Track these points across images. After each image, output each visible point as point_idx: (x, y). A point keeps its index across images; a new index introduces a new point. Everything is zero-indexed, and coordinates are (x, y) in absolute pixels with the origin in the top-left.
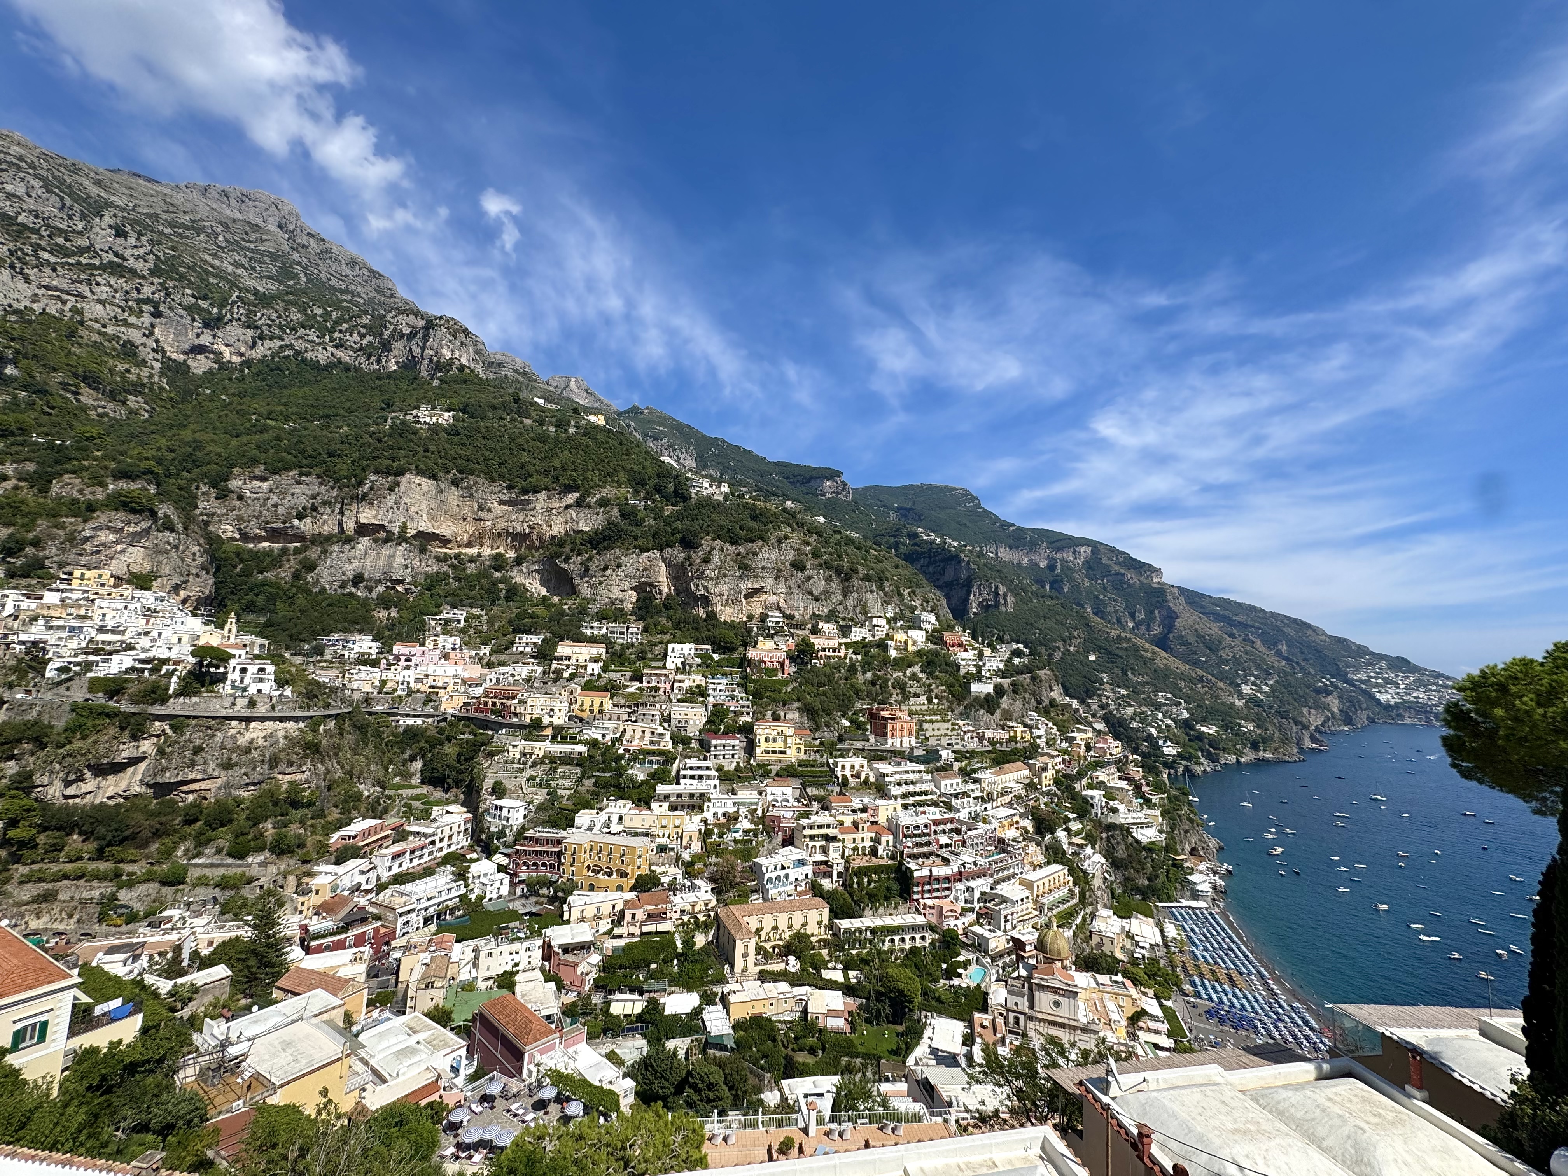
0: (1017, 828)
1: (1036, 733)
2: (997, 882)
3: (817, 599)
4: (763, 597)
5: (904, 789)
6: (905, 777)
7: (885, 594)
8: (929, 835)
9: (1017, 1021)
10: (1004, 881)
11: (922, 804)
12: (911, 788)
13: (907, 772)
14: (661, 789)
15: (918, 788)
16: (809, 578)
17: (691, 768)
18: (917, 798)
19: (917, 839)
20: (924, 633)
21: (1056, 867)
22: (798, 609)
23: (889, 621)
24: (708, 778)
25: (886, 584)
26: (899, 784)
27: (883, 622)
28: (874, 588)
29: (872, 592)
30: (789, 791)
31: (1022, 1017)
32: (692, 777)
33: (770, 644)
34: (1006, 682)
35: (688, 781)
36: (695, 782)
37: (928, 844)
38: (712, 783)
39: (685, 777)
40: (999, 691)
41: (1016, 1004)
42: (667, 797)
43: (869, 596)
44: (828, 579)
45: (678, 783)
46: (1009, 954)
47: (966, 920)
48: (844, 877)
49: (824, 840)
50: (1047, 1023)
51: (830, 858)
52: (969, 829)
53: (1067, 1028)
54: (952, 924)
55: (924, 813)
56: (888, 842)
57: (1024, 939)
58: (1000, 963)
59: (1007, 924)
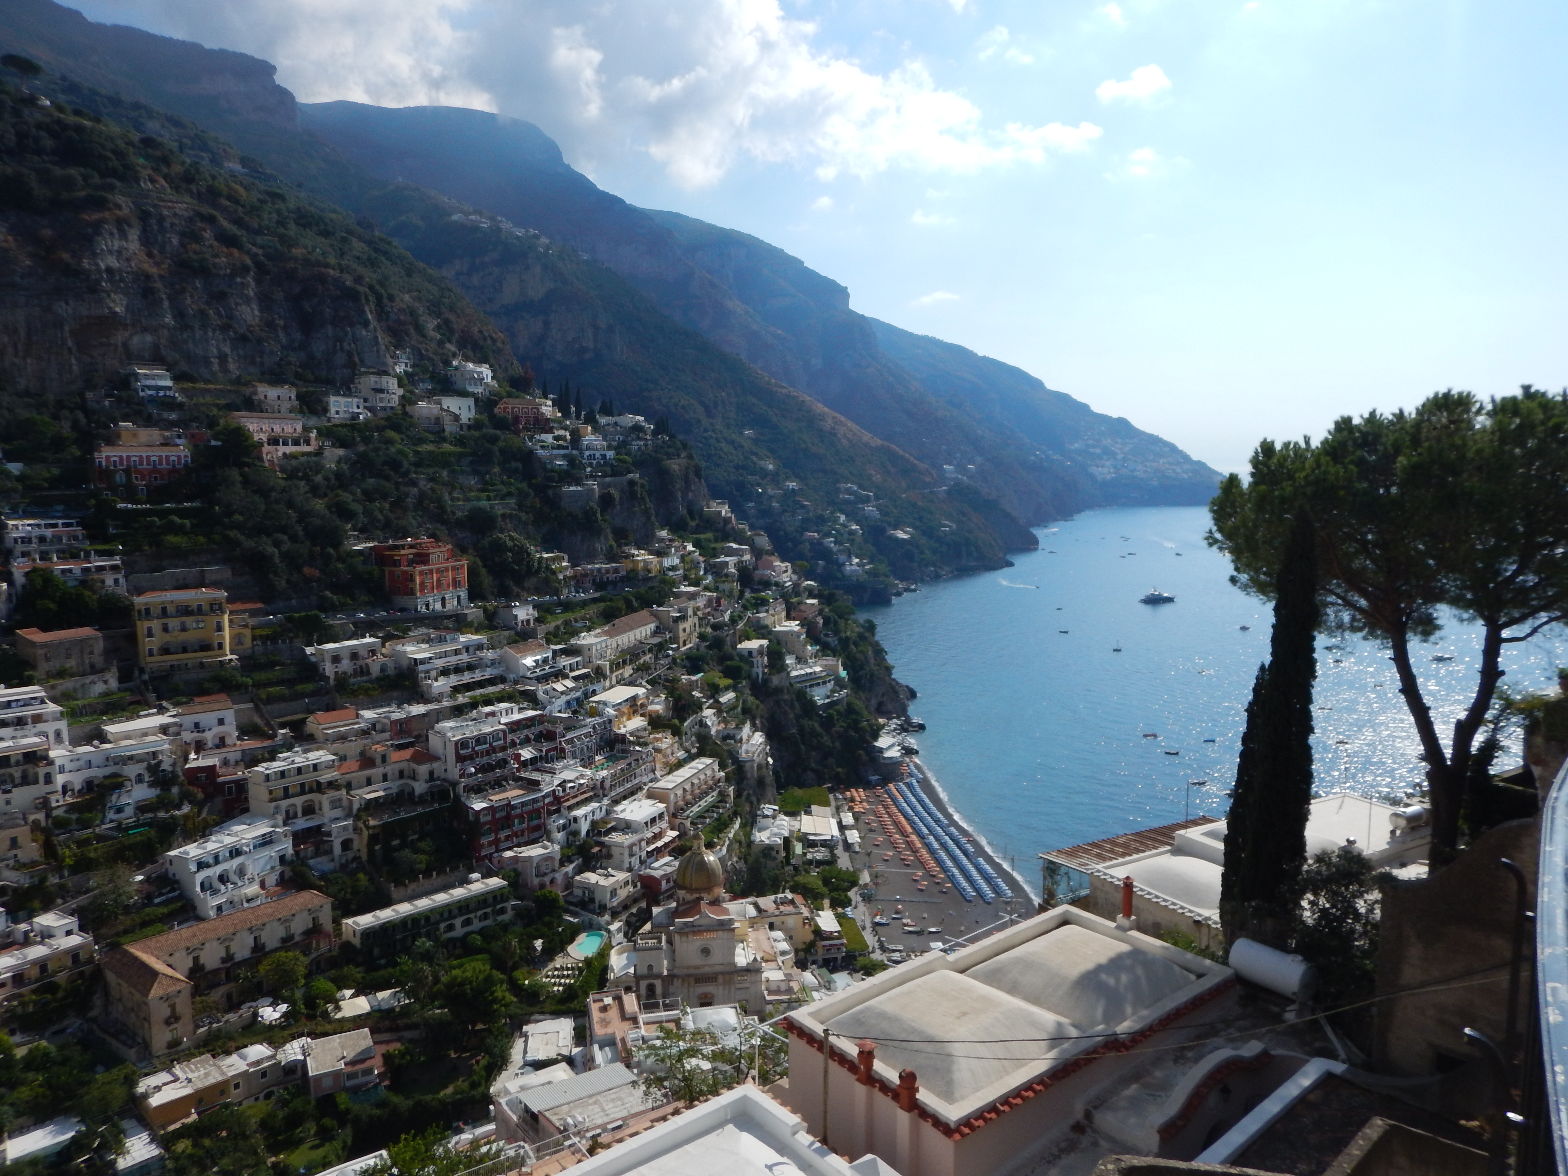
0: (642, 715)
1: (667, 562)
2: (616, 802)
4: (119, 337)
5: (454, 680)
6: (453, 660)
7: (391, 329)
8: (503, 749)
9: (651, 988)
10: (625, 798)
11: (488, 702)
12: (467, 678)
13: (457, 652)
15: (478, 676)
16: (224, 294)
18: (479, 692)
19: (485, 760)
20: (471, 402)
21: (702, 762)
22: (206, 360)
23: (402, 380)
24: (38, 718)
25: (391, 308)
26: (445, 672)
27: (390, 383)
28: (367, 317)
29: (365, 324)
30: (228, 715)
31: (658, 983)
33: (150, 435)
34: (620, 485)
36: (6, 732)
37: (503, 763)
38: (49, 727)
40: (608, 499)
41: (650, 967)
43: (359, 332)
46: (635, 901)
47: (570, 868)
48: (356, 845)
49: (311, 791)
50: (692, 980)
51: (326, 820)
52: (568, 729)
53: (720, 979)
54: (547, 879)
55: (493, 714)
56: (431, 773)
57: (657, 874)
58: (624, 917)
59: (633, 859)
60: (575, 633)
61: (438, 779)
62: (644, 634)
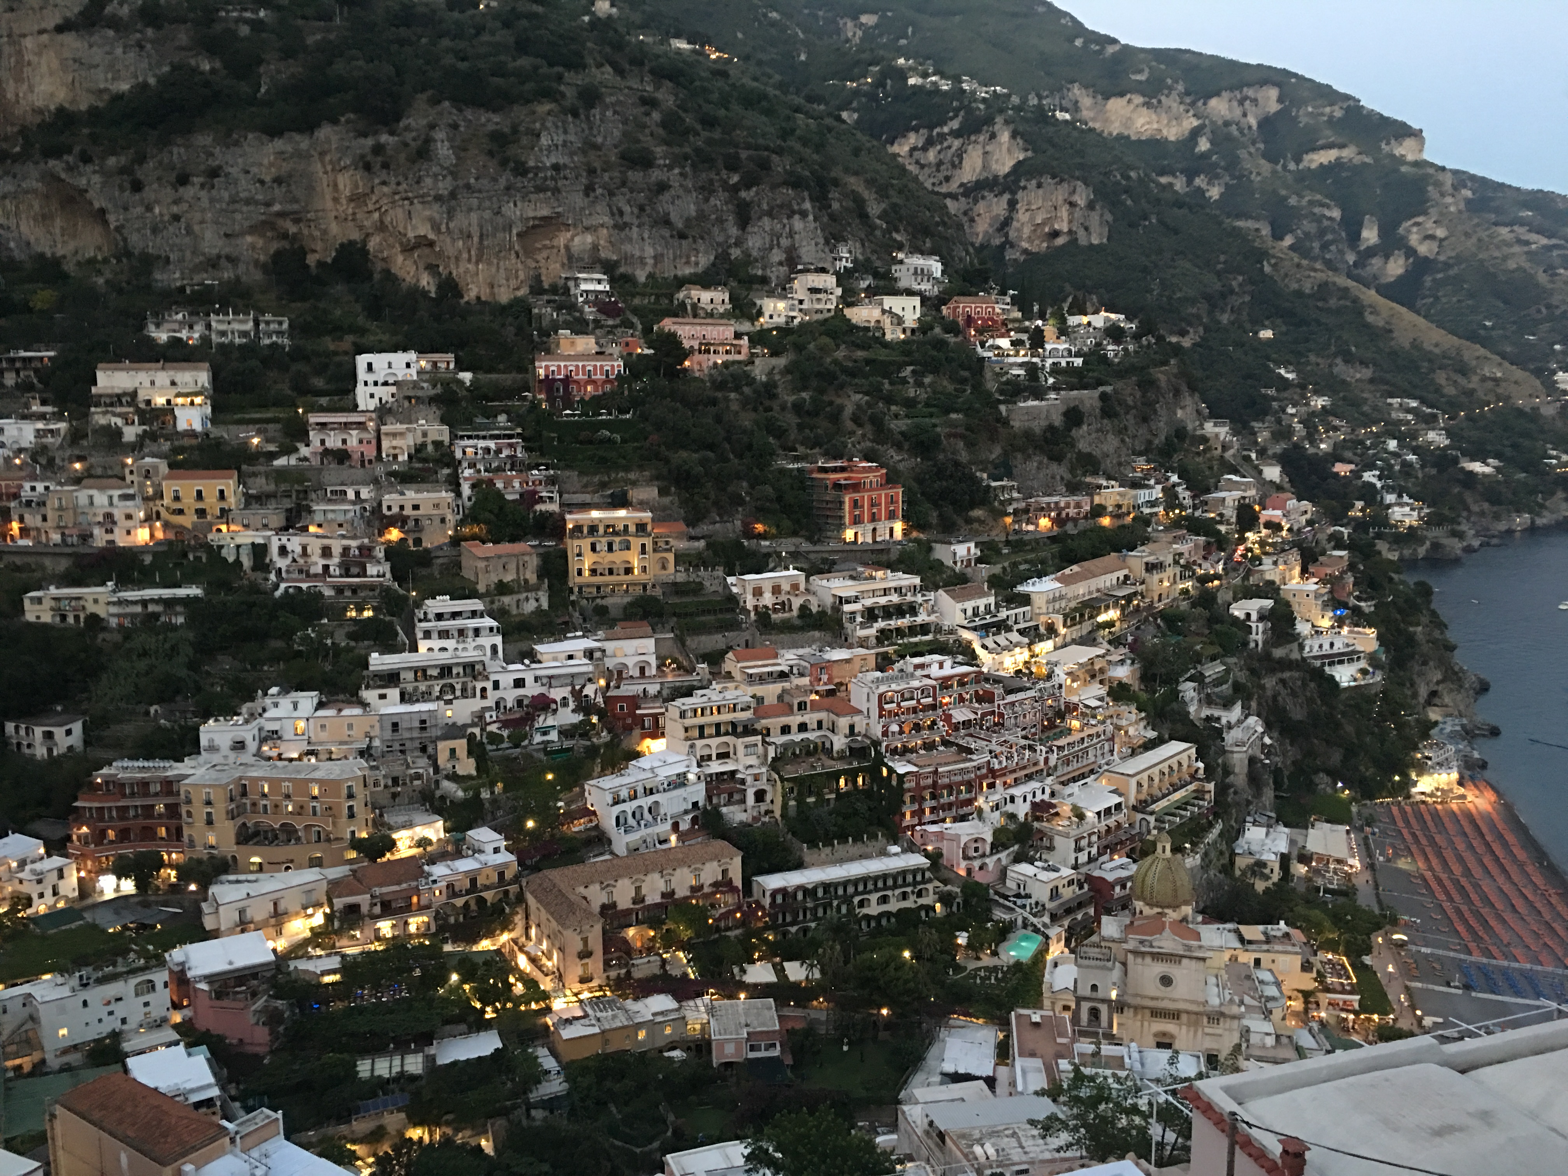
0: (1101, 682)
1: (1143, 495)
2: (1063, 784)
3: (682, 236)
4: (562, 239)
5: (882, 624)
6: (883, 601)
7: (833, 218)
9: (1094, 1013)
10: (1074, 780)
11: (917, 652)
12: (895, 622)
13: (886, 591)
14: (378, 661)
15: (908, 621)
16: (662, 187)
17: (439, 617)
18: (909, 640)
19: (911, 718)
20: (916, 301)
21: (1175, 747)
22: (642, 261)
23: (842, 278)
24: (477, 632)
25: (834, 194)
27: (829, 281)
28: (807, 205)
29: (804, 214)
30: (649, 644)
31: (1104, 1009)
32: (444, 634)
33: (587, 343)
34: (1088, 398)
35: (436, 643)
36: (450, 644)
38: (487, 641)
39: (427, 635)
40: (1073, 416)
41: (1094, 988)
42: (391, 678)
43: (798, 224)
44: (707, 190)
45: (414, 649)
46: (1080, 905)
47: (1004, 856)
48: (768, 798)
49: (727, 734)
50: (1148, 1013)
51: (741, 768)
52: (1010, 692)
53: (1184, 1017)
54: (976, 864)
55: (922, 666)
56: (852, 727)
57: (1110, 877)
58: (1066, 923)
59: (1080, 855)
60: (1024, 578)
61: (859, 734)
62: (1108, 584)
